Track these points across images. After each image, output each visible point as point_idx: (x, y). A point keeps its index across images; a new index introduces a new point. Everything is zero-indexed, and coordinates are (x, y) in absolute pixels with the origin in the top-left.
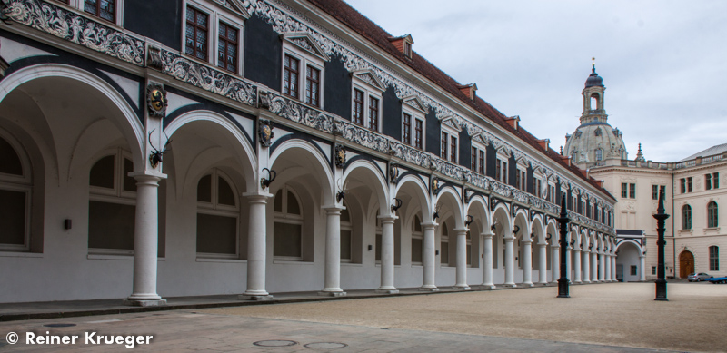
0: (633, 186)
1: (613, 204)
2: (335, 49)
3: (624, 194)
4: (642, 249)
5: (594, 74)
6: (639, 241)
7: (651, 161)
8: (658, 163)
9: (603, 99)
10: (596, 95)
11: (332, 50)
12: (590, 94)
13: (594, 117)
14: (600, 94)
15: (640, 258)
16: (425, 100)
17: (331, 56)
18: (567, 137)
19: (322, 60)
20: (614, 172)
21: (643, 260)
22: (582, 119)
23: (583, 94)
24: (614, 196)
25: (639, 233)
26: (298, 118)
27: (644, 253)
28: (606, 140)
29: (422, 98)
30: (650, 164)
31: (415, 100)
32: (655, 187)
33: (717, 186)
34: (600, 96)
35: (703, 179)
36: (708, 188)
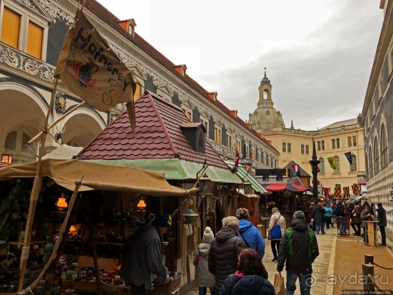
0: (289, 145)
1: (278, 156)
2: (61, 14)
3: (284, 150)
5: (265, 78)
8: (304, 131)
9: (271, 93)
10: (266, 90)
11: (58, 14)
12: (263, 89)
13: (265, 103)
14: (269, 89)
16: (144, 69)
17: (57, 19)
18: (250, 115)
19: (46, 20)
20: (278, 135)
22: (258, 104)
23: (259, 89)
24: (278, 150)
26: (17, 65)
28: (273, 118)
29: (142, 68)
30: (300, 131)
31: (135, 67)
32: (302, 146)
33: (338, 147)
34: (269, 91)
35: (331, 142)
36: (334, 147)
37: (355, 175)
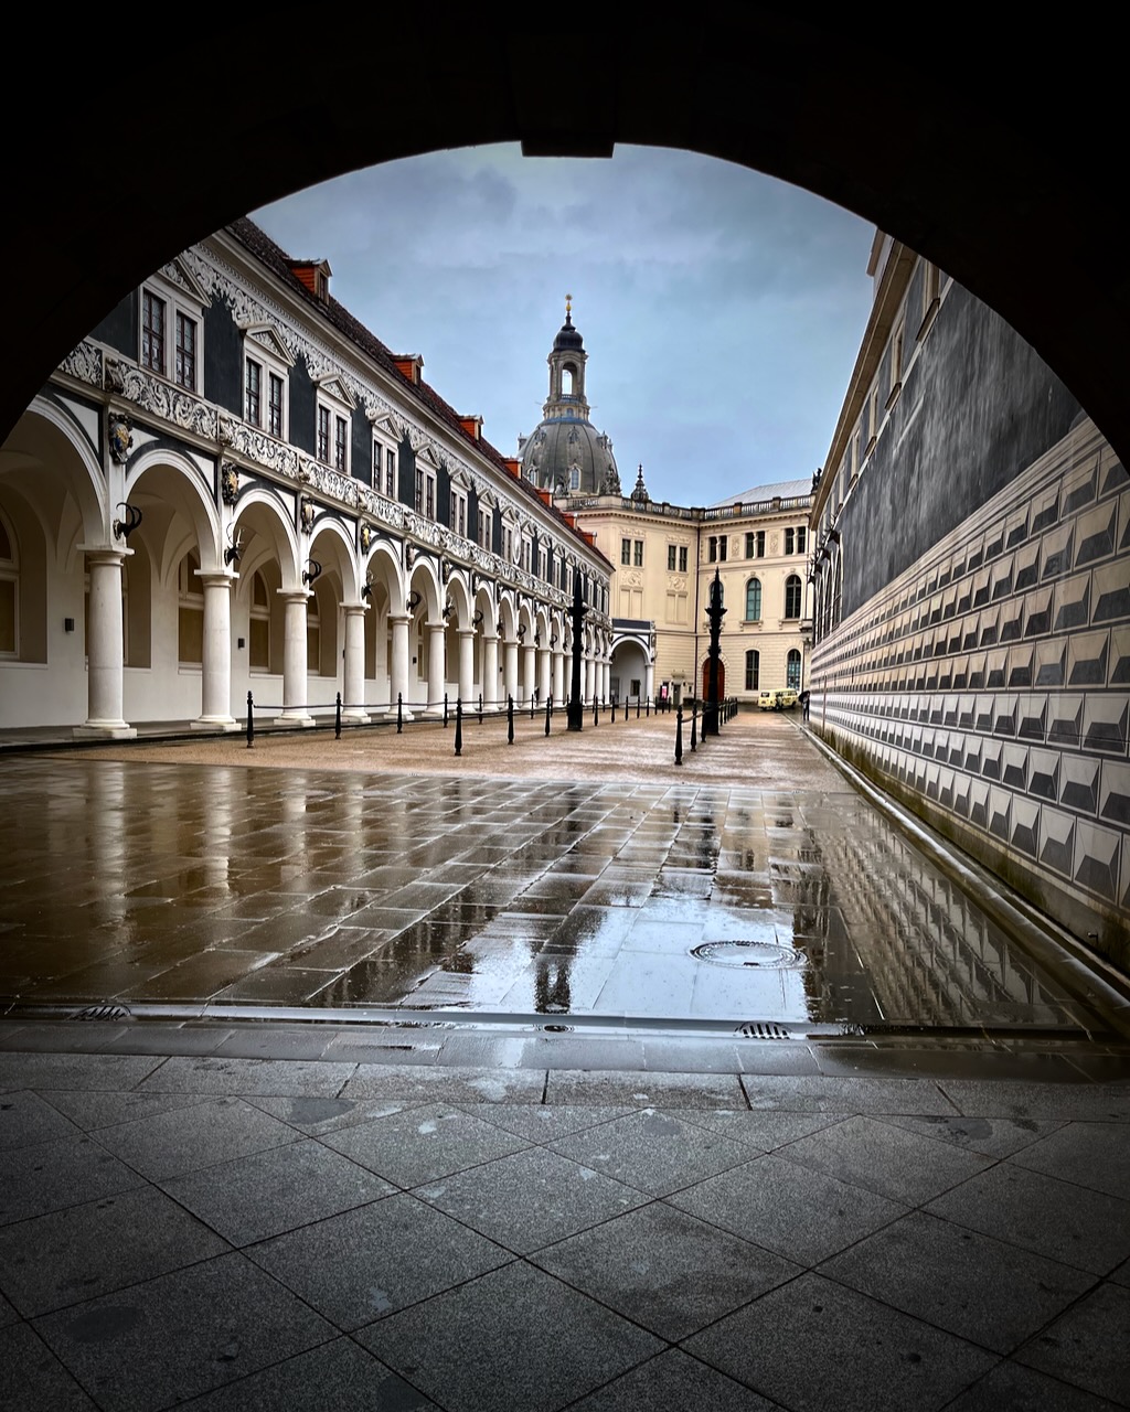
0: (639, 544)
1: (610, 574)
3: (625, 560)
4: (650, 654)
5: (568, 328)
6: (646, 638)
7: (668, 505)
8: (678, 509)
9: (582, 376)
10: (571, 367)
12: (561, 363)
13: (568, 408)
14: (579, 365)
15: (646, 667)
18: (522, 441)
20: (612, 519)
21: (650, 671)
22: (547, 408)
23: (549, 361)
24: (611, 562)
25: (646, 625)
27: (653, 660)
30: (667, 508)
32: (672, 548)
33: (761, 554)
34: (579, 370)
35: (743, 540)
36: (749, 555)
37: (796, 628)
